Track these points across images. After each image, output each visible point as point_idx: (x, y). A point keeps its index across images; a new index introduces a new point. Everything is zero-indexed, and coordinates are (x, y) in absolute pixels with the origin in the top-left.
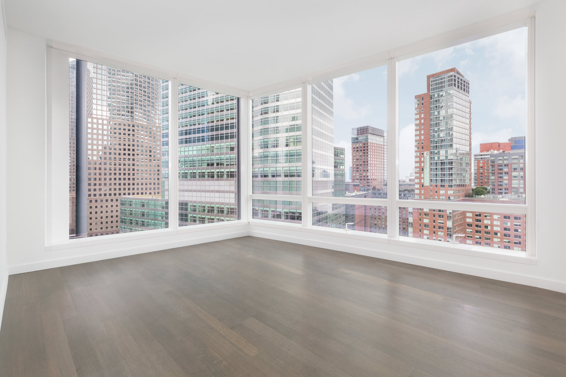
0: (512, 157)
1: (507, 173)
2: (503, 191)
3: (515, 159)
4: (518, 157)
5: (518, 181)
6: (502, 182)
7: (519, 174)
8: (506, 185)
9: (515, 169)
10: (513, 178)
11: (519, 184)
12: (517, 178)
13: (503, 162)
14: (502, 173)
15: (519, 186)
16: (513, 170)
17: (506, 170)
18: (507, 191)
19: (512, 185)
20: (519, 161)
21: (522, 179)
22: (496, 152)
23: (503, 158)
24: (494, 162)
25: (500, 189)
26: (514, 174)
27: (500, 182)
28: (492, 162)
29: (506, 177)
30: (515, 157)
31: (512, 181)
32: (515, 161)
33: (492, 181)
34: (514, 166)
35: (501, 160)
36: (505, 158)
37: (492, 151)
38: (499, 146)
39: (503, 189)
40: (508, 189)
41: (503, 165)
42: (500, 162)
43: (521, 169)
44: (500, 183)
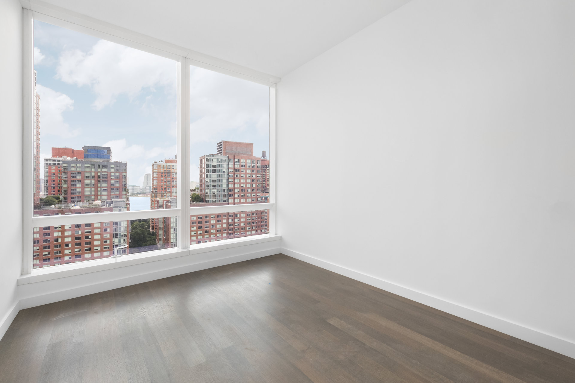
0: (85, 165)
1: (79, 181)
2: (76, 199)
3: (87, 167)
4: (90, 165)
5: (90, 189)
6: (75, 190)
7: (91, 182)
8: (79, 193)
9: (87, 177)
10: (85, 186)
11: (91, 192)
12: (89, 186)
13: (76, 169)
14: (75, 181)
15: (91, 193)
16: (85, 178)
17: (79, 178)
18: (80, 199)
19: (85, 193)
20: (91, 170)
21: (93, 187)
22: (69, 159)
23: (77, 165)
24: (67, 169)
25: (73, 198)
26: (87, 182)
27: (73, 190)
28: (65, 169)
29: (79, 185)
30: (87, 165)
31: (85, 189)
32: (87, 170)
33: (65, 189)
34: (87, 174)
35: (74, 167)
36: (78, 165)
37: (65, 156)
38: (73, 153)
39: (77, 197)
40: (80, 197)
41: (77, 173)
42: (73, 169)
43: (93, 178)
44: (73, 192)
